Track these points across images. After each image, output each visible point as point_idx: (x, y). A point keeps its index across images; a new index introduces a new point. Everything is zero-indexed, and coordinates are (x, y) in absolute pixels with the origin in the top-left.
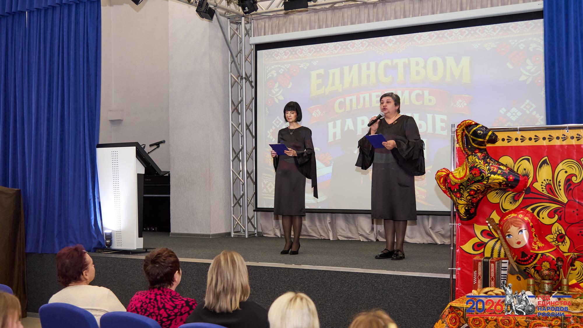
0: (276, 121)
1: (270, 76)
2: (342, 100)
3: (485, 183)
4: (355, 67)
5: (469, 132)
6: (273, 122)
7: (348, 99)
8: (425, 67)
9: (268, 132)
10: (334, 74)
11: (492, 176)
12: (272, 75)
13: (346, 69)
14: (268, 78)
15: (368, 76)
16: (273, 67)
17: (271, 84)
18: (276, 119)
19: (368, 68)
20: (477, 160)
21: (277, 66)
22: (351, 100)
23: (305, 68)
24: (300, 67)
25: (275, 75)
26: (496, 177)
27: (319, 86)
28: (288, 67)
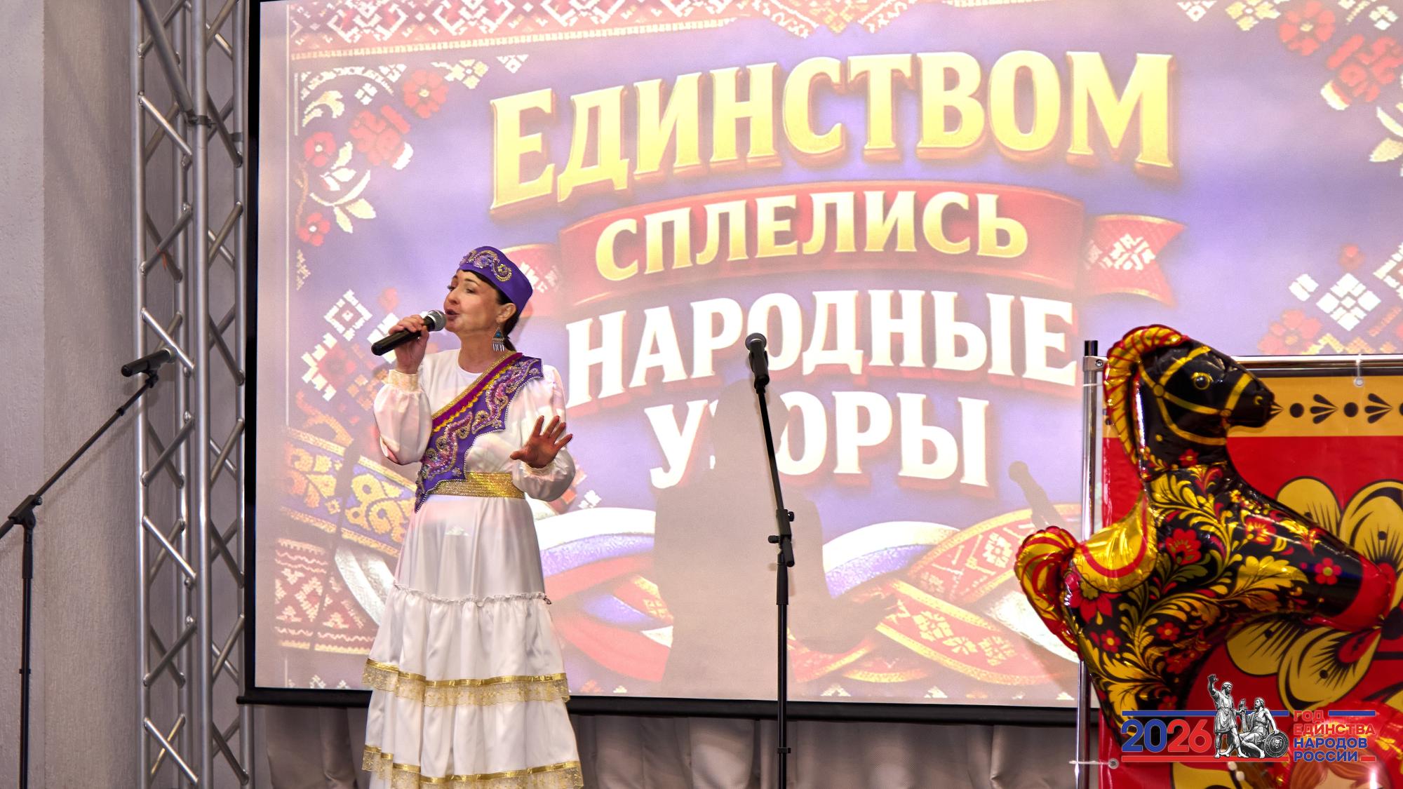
0: (342, 310)
1: (318, 113)
2: (630, 225)
3: (1221, 590)
4: (687, 86)
5: (1156, 377)
6: (329, 317)
7: (654, 223)
8: (982, 94)
9: (306, 358)
10: (594, 113)
11: (1251, 560)
12: (326, 109)
13: (648, 91)
14: (306, 121)
15: (743, 126)
16: (329, 76)
17: (319, 148)
18: (341, 303)
19: (743, 92)
20: (1189, 493)
21: (345, 71)
22: (668, 228)
23: (472, 83)
24: (449, 78)
25: (338, 110)
26: (1267, 564)
27: (530, 166)
28: (394, 79)
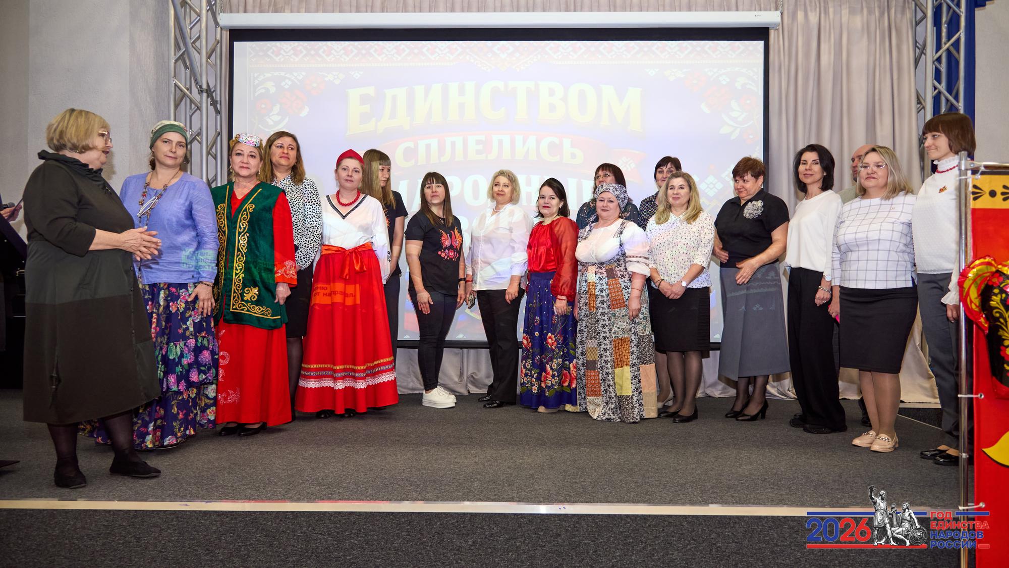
1: (263, 91)
2: (411, 144)
4: (437, 89)
7: (422, 145)
8: (565, 99)
10: (394, 98)
12: (267, 90)
13: (419, 90)
14: (256, 94)
15: (462, 106)
16: (268, 75)
17: (263, 106)
19: (462, 91)
21: (276, 74)
22: (428, 147)
23: (337, 82)
24: (326, 79)
25: (273, 90)
27: (364, 118)
28: (300, 78)
